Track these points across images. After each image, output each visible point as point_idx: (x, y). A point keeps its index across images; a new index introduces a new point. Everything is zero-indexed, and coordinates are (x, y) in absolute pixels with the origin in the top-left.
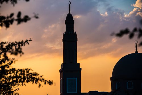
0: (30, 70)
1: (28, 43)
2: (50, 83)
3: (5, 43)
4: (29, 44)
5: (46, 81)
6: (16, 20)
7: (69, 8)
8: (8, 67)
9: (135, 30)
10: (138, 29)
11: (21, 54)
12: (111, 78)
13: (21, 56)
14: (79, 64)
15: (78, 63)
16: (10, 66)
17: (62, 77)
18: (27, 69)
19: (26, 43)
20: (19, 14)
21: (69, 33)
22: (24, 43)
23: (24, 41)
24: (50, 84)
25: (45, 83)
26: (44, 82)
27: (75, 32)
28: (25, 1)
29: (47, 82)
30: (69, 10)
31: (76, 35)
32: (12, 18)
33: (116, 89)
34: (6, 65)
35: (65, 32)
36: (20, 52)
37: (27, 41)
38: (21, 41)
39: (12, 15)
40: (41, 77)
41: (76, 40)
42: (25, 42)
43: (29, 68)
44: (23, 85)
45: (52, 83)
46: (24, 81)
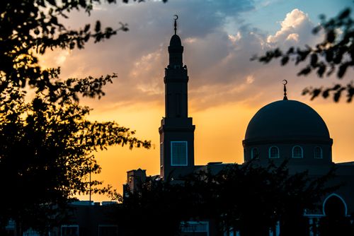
0: (113, 124)
1: (110, 80)
2: (147, 145)
3: (74, 81)
4: (112, 82)
5: (139, 142)
6: (94, 36)
7: (175, 25)
8: (80, 118)
9: (291, 51)
10: (295, 50)
11: (101, 94)
12: (243, 141)
13: (100, 97)
14: (191, 119)
15: (189, 117)
16: (82, 116)
17: (163, 140)
18: (109, 123)
19: (107, 81)
20: (98, 25)
21: (175, 67)
22: (104, 81)
23: (104, 78)
24: (147, 147)
25: (139, 146)
26: (137, 144)
27: (185, 66)
28: (107, 2)
29: (141, 144)
30: (175, 29)
31: (186, 70)
32: (88, 32)
33: (252, 158)
34: (77, 116)
35: (168, 66)
36: (99, 92)
37: (108, 78)
38: (98, 78)
39: (87, 27)
40: (133, 133)
41: (187, 79)
42: (106, 79)
43: (112, 122)
44: (102, 149)
45: (150, 145)
46: (104, 143)
